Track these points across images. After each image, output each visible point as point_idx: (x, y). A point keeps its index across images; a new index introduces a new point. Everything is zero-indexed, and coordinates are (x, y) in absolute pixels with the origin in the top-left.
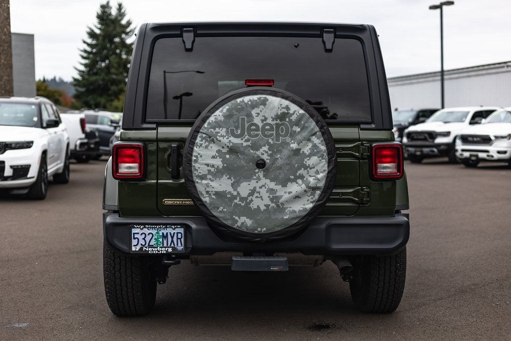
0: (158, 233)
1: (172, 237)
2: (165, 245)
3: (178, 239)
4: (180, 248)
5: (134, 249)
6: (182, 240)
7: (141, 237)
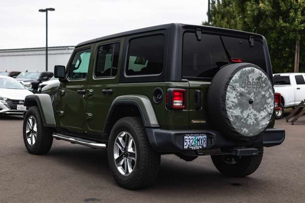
0: (195, 138)
1: (202, 140)
2: (198, 145)
3: (204, 141)
4: (205, 146)
5: (185, 148)
6: (206, 141)
7: (188, 141)
